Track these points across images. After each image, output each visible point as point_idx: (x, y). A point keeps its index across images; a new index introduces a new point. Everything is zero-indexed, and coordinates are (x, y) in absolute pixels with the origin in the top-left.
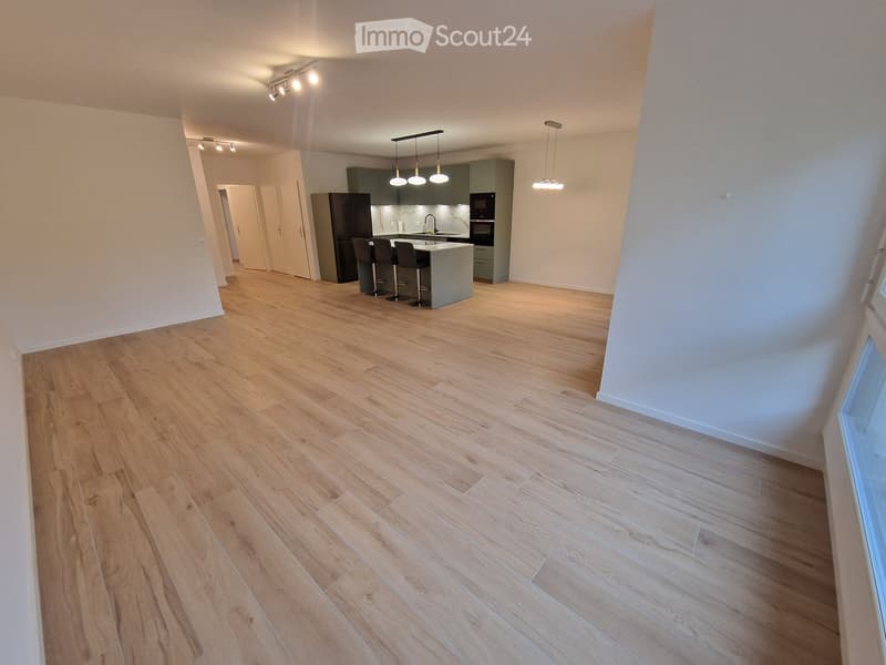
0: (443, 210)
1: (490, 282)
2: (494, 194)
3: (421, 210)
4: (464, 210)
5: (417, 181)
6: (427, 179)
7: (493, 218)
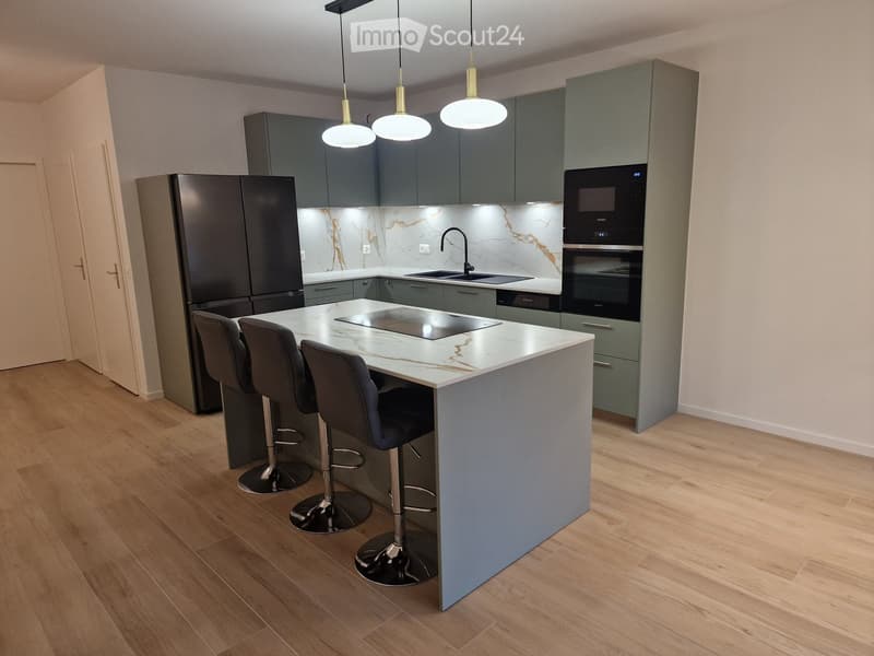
0: (486, 218)
1: (631, 423)
2: (643, 168)
3: (433, 217)
4: (544, 219)
5: (404, 127)
6: (434, 118)
7: (641, 242)
